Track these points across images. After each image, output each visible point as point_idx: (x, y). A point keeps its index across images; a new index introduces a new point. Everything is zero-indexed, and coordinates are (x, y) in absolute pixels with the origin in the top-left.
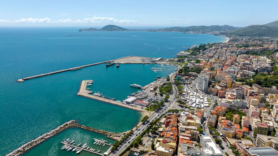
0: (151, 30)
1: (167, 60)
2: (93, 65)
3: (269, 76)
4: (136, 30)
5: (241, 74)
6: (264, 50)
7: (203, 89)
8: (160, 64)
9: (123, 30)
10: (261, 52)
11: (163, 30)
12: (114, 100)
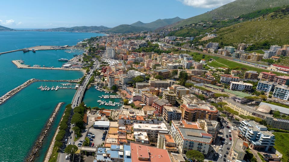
0: (39, 30)
1: (74, 46)
2: (9, 52)
3: (148, 48)
4: (24, 30)
5: (132, 48)
6: (138, 37)
7: (113, 56)
8: (70, 49)
9: (11, 31)
10: (136, 38)
11: (51, 30)
12: (53, 67)
